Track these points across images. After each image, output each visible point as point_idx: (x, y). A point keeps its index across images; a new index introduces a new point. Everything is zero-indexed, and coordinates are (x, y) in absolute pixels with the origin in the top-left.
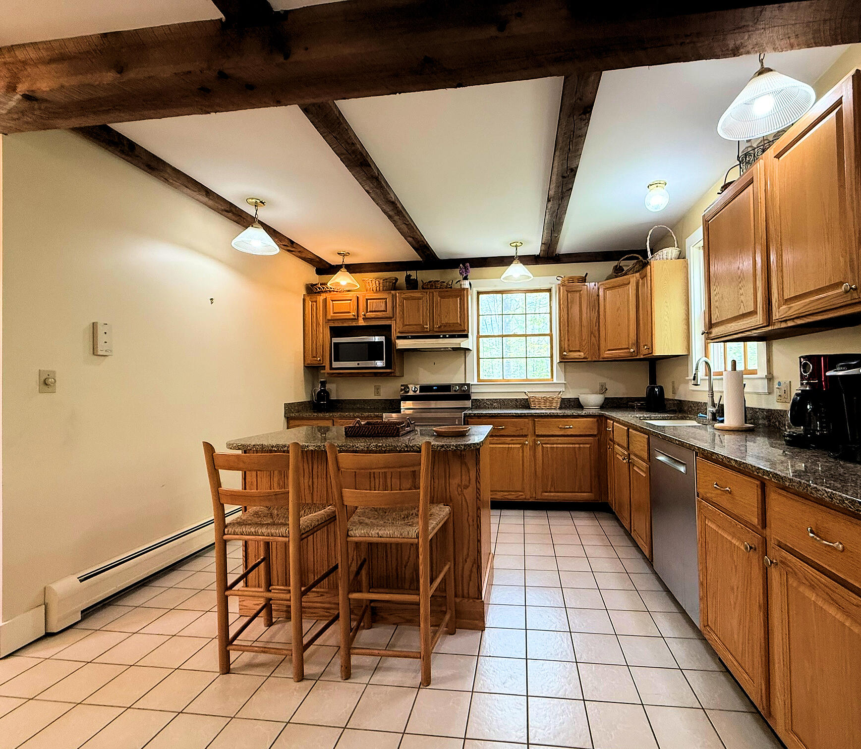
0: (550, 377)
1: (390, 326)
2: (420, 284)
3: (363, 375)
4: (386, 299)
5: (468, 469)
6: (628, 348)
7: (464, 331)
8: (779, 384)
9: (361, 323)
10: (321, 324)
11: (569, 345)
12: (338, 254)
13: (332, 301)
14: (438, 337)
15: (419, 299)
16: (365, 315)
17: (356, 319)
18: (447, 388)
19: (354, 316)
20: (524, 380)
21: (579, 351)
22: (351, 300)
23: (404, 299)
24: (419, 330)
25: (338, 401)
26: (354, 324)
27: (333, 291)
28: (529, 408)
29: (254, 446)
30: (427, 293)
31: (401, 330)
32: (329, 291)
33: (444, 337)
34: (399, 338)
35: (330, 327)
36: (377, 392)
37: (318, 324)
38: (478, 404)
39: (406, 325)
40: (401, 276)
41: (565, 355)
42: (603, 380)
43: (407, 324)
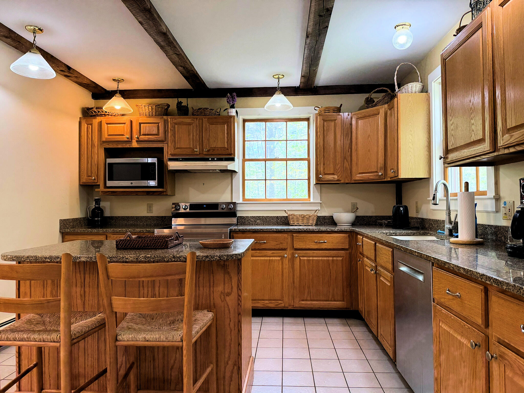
0: (307, 197)
1: (162, 149)
2: (190, 111)
3: (137, 193)
4: (159, 123)
5: (231, 278)
6: (377, 172)
7: (231, 154)
8: (505, 203)
9: (135, 145)
10: (96, 145)
11: (324, 169)
12: (114, 80)
13: (107, 124)
14: (207, 160)
15: (189, 124)
16: (138, 138)
17: (130, 141)
18: (215, 206)
19: (128, 138)
20: (284, 200)
21: (333, 174)
22: (125, 124)
23: (176, 124)
24: (188, 151)
25: (111, 218)
26: (128, 146)
27: (108, 115)
28: (288, 224)
29: (28, 257)
30: (197, 119)
31: (173, 152)
32: (105, 115)
33: (213, 160)
34: (171, 160)
35: (104, 148)
36: (150, 208)
37: (93, 145)
38: (243, 220)
39: (178, 148)
40: (173, 103)
41: (321, 178)
42: (354, 200)
43: (179, 147)
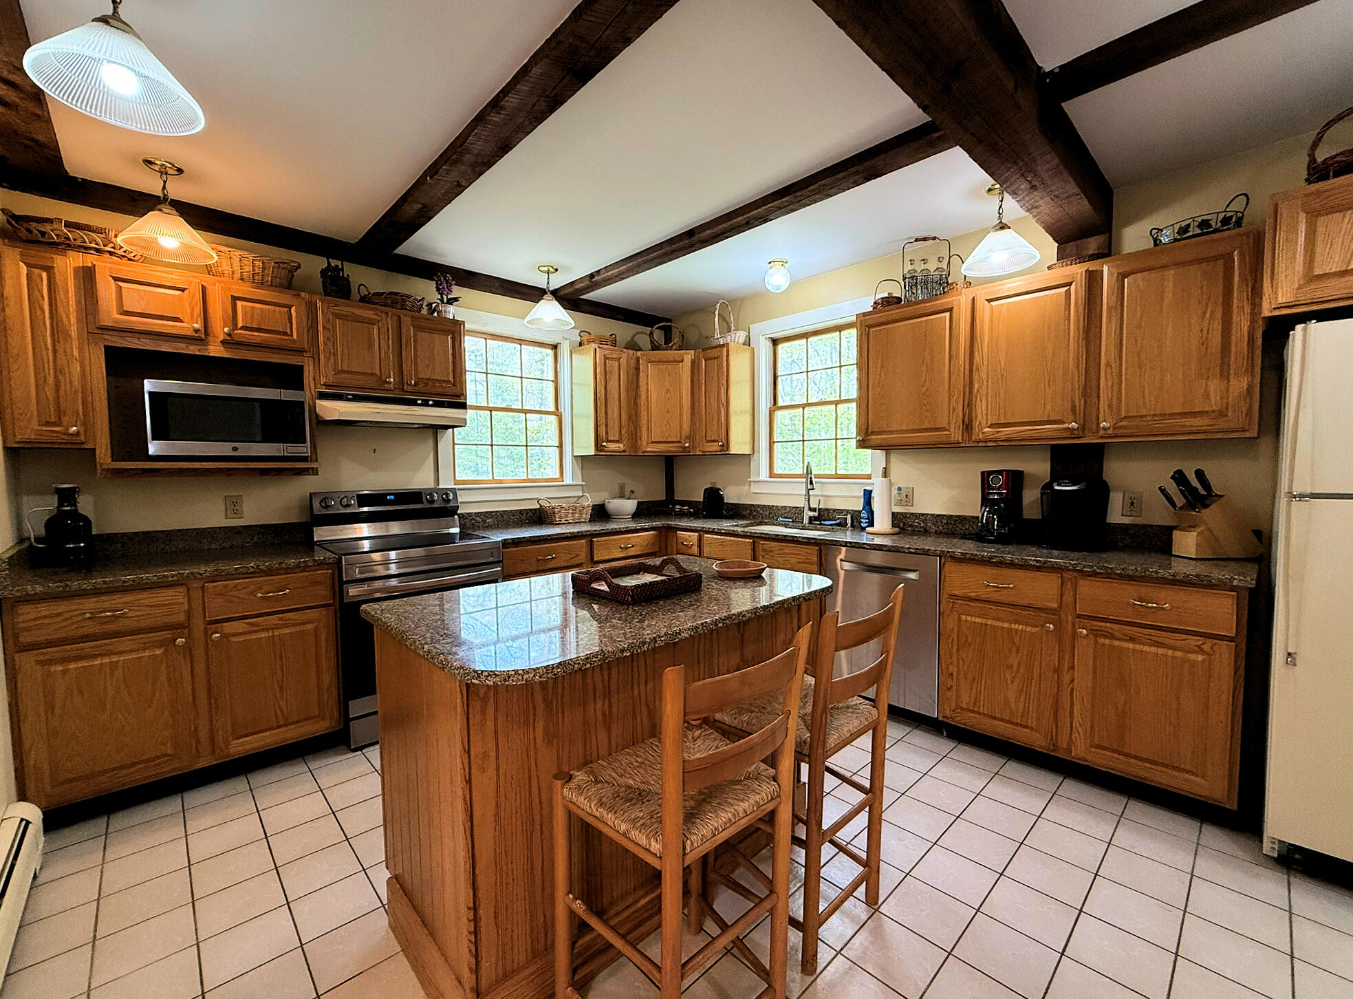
0: (557, 476)
1: (300, 369)
2: (355, 295)
4: (290, 308)
6: (680, 442)
7: (458, 396)
8: (900, 489)
9: (215, 350)
10: (74, 331)
11: (607, 433)
12: (148, 162)
13: (116, 279)
14: (413, 403)
15: (371, 322)
16: (229, 335)
17: (201, 338)
18: (415, 496)
19: (197, 331)
20: (524, 481)
21: (617, 441)
22: (183, 290)
23: (336, 316)
24: (372, 382)
26: (193, 350)
27: (111, 253)
30: (387, 313)
31: (331, 379)
32: (98, 250)
33: (425, 404)
34: (323, 396)
35: (106, 347)
36: (233, 506)
37: (58, 330)
39: (343, 372)
40: (312, 265)
41: (604, 446)
42: (622, 480)
43: (346, 369)
